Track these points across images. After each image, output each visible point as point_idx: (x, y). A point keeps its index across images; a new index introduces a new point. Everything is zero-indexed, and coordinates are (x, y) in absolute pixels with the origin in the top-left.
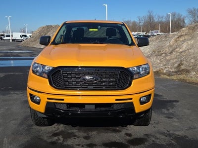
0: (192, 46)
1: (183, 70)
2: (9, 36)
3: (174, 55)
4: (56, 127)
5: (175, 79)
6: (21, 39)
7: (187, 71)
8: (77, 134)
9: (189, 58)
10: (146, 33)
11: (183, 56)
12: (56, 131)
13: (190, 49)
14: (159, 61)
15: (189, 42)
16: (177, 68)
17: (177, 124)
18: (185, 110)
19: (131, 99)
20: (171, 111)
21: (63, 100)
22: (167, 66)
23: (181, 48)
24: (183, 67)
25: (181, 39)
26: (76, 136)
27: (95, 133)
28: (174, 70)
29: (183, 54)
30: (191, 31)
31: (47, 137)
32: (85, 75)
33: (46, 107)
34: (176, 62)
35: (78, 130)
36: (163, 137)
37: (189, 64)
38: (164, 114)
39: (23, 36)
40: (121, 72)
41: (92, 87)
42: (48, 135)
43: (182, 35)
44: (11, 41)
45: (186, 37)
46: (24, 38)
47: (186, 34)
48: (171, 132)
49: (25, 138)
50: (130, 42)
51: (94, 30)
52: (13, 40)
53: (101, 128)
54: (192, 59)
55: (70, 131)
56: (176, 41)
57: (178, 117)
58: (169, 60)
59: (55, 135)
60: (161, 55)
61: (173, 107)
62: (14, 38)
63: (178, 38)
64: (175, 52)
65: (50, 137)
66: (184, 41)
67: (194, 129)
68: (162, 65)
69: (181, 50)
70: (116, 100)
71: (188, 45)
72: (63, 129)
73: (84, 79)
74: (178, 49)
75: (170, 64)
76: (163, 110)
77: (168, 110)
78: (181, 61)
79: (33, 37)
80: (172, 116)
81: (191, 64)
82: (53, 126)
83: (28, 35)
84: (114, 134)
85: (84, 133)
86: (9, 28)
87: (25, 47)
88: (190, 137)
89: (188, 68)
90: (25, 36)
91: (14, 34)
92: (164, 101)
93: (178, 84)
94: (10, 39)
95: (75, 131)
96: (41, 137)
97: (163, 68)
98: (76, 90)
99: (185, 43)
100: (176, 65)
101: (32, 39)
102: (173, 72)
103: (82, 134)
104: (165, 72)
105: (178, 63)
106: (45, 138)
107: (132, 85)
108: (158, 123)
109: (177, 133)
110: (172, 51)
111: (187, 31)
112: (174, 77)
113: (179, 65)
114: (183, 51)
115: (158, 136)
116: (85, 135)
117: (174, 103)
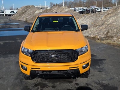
0: (115, 21)
1: (109, 36)
2: (3, 12)
3: (104, 26)
4: (36, 80)
5: (104, 43)
6: (11, 14)
7: (112, 37)
8: (48, 84)
9: (113, 29)
10: (88, 8)
11: (109, 27)
12: (36, 82)
13: (114, 22)
14: (95, 31)
15: (113, 18)
16: (106, 34)
17: (104, 76)
18: (109, 66)
19: (78, 67)
20: (101, 67)
21: (40, 69)
22: (100, 34)
23: (108, 22)
24: (109, 34)
25: (109, 16)
26: (47, 86)
27: (58, 83)
28: (104, 36)
29: (110, 25)
30: (114, 11)
31: (32, 87)
32: (52, 55)
33: (30, 72)
34: (105, 31)
35: (49, 82)
36: (96, 85)
37: (113, 32)
38: (97, 69)
39: (12, 12)
40: (72, 52)
41: (56, 61)
42: (32, 86)
43: (109, 14)
44: (4, 15)
45: (112, 15)
46: (12, 14)
47: (111, 13)
48: (101, 82)
49: (19, 88)
50: (77, 29)
51: (56, 21)
52: (6, 15)
53: (61, 80)
54: (114, 29)
55: (44, 83)
56: (105, 17)
57: (105, 71)
58: (101, 30)
59: (36, 85)
60: (96, 26)
61: (102, 63)
62: (6, 13)
63: (107, 15)
64: (105, 24)
65: (33, 87)
66: (110, 17)
67: (114, 79)
68: (97, 33)
69: (108, 23)
70: (70, 68)
71: (113, 20)
72: (40, 81)
73: (51, 57)
74: (106, 23)
75: (102, 32)
76: (97, 66)
77: (100, 66)
78: (108, 30)
79: (18, 13)
80: (102, 71)
81: (114, 32)
82: (34, 79)
83: (15, 11)
84: (69, 84)
85: (52, 83)
86: (3, 6)
87: (14, 20)
88: (111, 85)
89: (113, 35)
90: (13, 12)
91: (6, 11)
92: (97, 59)
93: (106, 47)
94: (4, 14)
95: (47, 82)
96: (28, 87)
97: (97, 35)
98: (47, 63)
99: (111, 19)
100: (105, 33)
101: (18, 15)
102: (103, 37)
103: (51, 84)
104: (98, 37)
105: (106, 32)
106: (31, 88)
107: (78, 59)
108: (93, 76)
109: (104, 82)
110: (103, 23)
111: (112, 11)
112: (104, 42)
113: (107, 33)
114: (109, 24)
115: (93, 84)
116: (53, 85)
117: (103, 61)
